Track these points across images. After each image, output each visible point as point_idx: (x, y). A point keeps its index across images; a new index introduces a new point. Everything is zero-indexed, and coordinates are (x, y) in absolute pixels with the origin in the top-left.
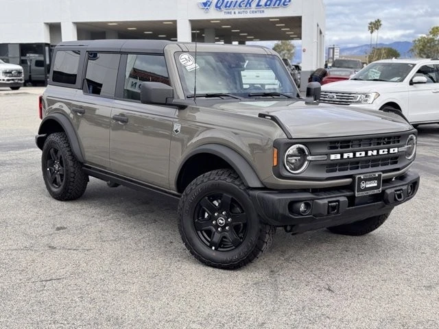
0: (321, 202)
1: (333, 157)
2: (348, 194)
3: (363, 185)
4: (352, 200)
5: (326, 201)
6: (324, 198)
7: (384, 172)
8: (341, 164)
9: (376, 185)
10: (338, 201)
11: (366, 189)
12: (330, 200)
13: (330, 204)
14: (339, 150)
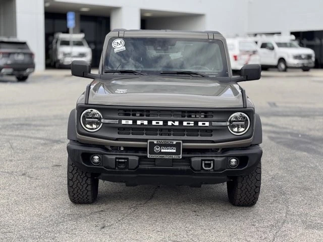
0: (109, 157)
1: (124, 122)
2: (140, 154)
4: (143, 159)
5: (114, 157)
7: (184, 141)
8: (133, 129)
9: (175, 151)
10: (127, 159)
11: (161, 153)
12: (118, 156)
13: (117, 160)
14: (131, 117)
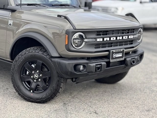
0: (92, 65)
1: (98, 40)
2: (106, 60)
3: (115, 56)
4: (108, 64)
5: (94, 64)
6: (93, 63)
7: (126, 48)
8: (103, 44)
9: (121, 56)
10: (101, 64)
11: (116, 58)
12: (97, 64)
13: (96, 66)
14: (102, 36)
